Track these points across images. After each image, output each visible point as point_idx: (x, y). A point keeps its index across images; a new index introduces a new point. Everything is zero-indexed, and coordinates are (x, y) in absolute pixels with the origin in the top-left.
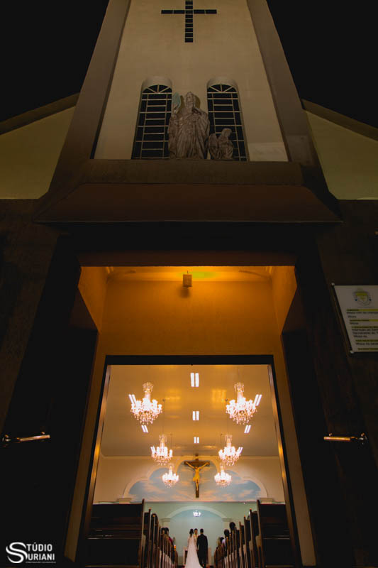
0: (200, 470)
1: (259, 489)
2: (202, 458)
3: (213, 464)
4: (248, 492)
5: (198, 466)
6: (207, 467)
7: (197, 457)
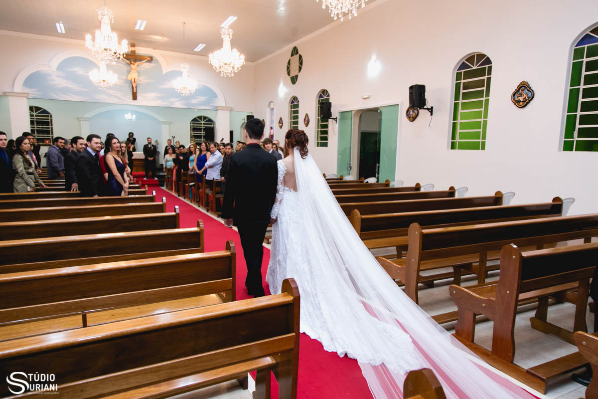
0: (138, 66)
1: (215, 96)
2: (141, 51)
3: (157, 61)
4: (202, 99)
5: (135, 61)
6: (147, 64)
7: (133, 49)
